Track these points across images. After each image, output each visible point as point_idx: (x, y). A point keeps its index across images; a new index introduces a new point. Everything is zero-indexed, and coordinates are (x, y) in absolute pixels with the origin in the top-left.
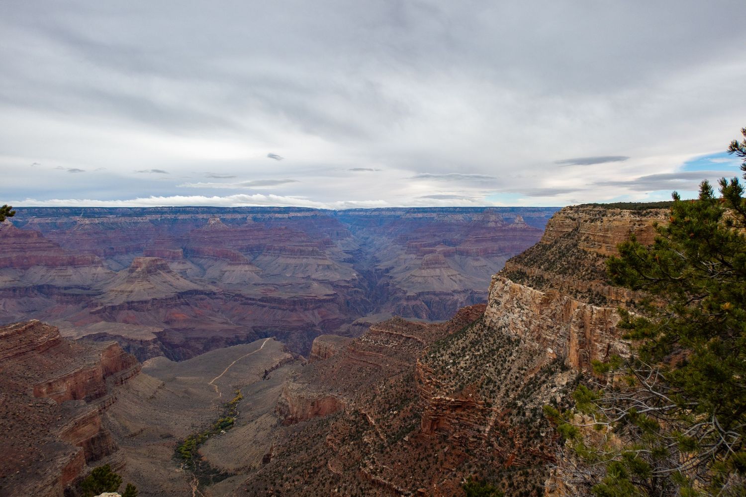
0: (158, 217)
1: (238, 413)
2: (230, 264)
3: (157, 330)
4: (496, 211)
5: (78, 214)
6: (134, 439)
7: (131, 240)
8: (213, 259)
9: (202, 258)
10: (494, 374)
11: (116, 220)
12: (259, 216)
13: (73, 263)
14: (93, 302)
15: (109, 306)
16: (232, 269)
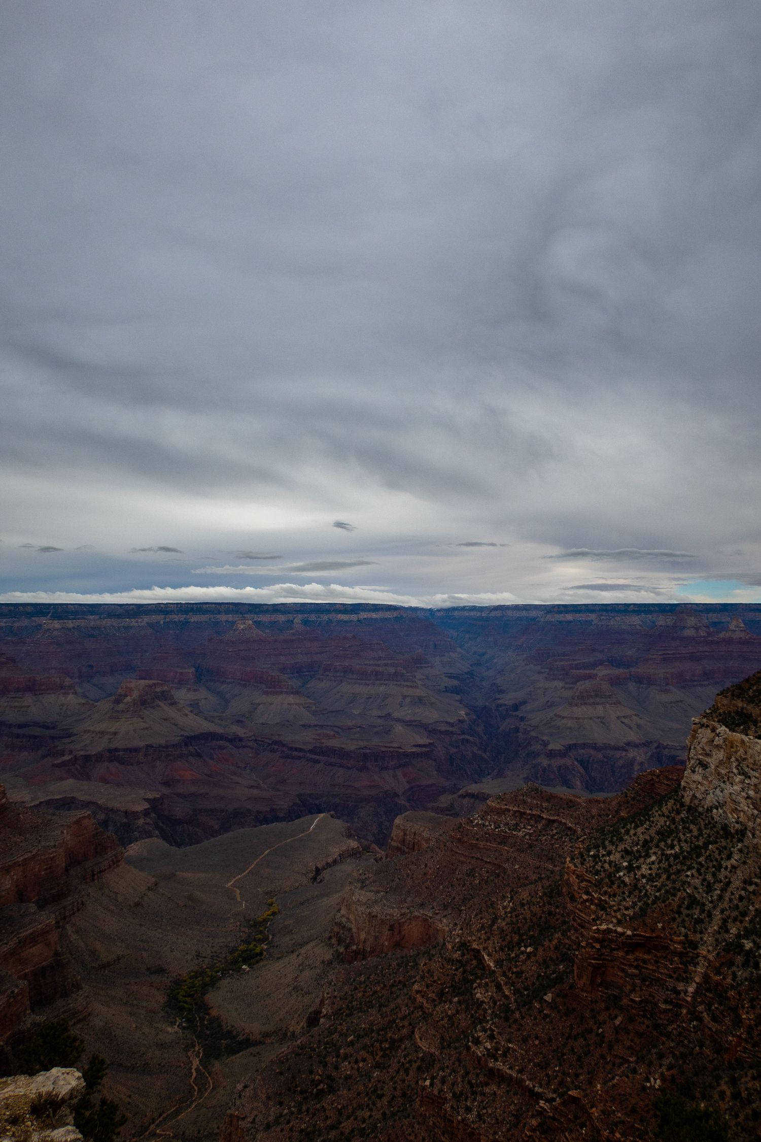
0: (160, 618)
1: (271, 937)
2: (267, 693)
3: (151, 795)
4: (696, 611)
5: (44, 614)
6: (106, 972)
7: (119, 653)
8: (240, 684)
9: (223, 682)
10: (701, 890)
11: (98, 623)
12: (313, 617)
13: (32, 688)
14: (59, 748)
15: (82, 756)
16: (270, 701)
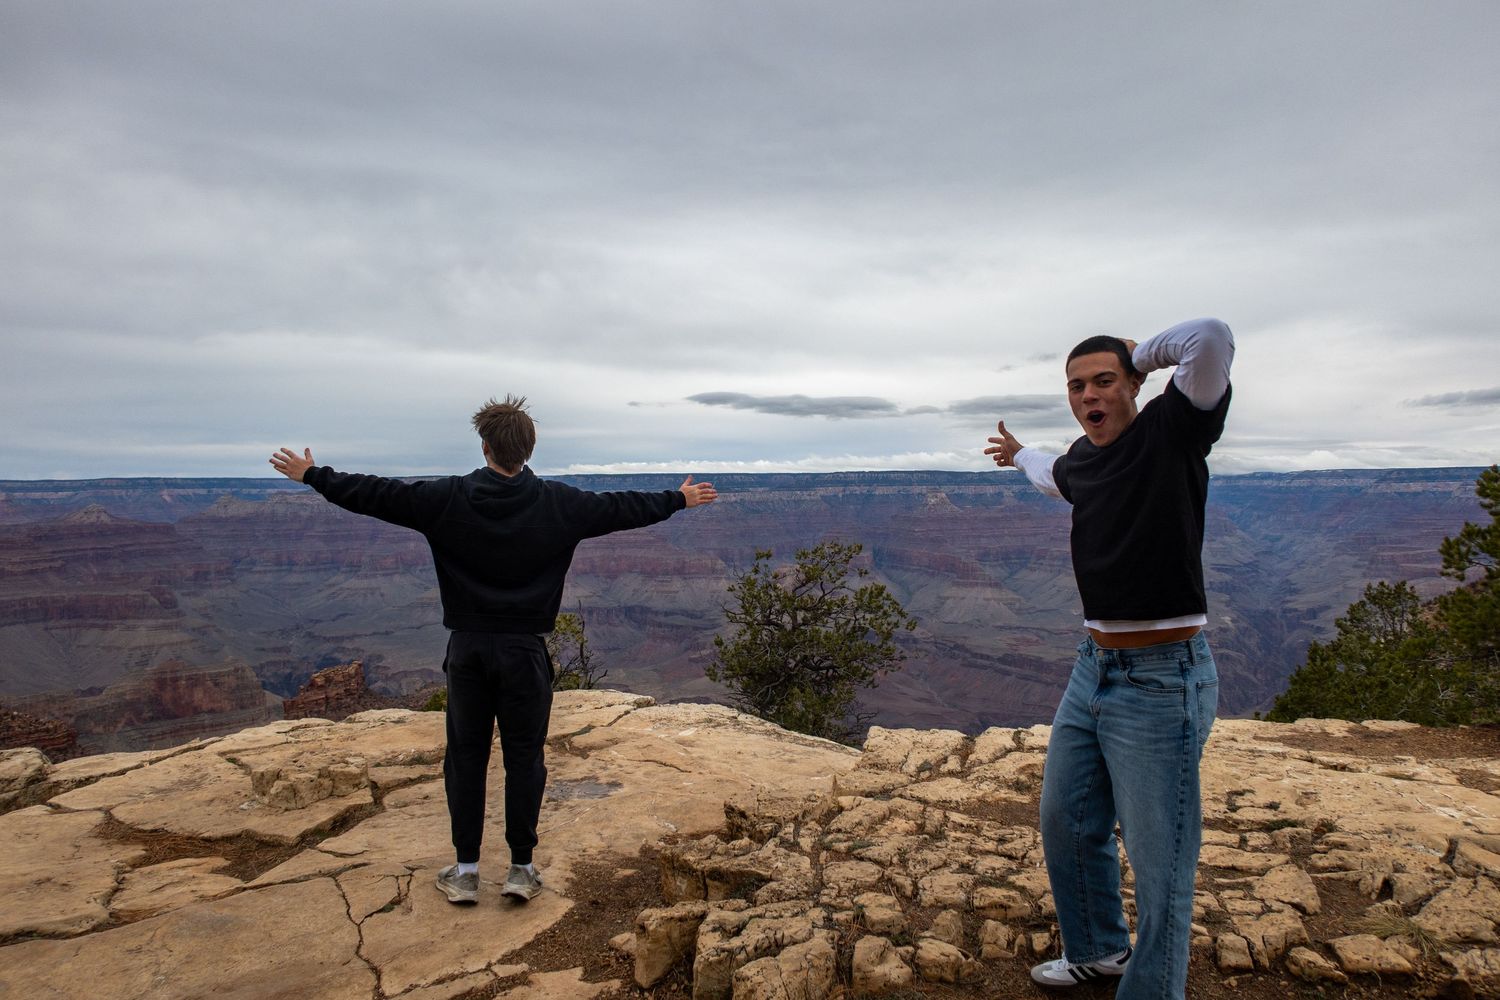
0: (838, 490)
2: (957, 584)
7: (787, 531)
8: (927, 572)
9: (907, 570)
11: (765, 496)
13: (681, 571)
14: (700, 641)
16: (961, 595)
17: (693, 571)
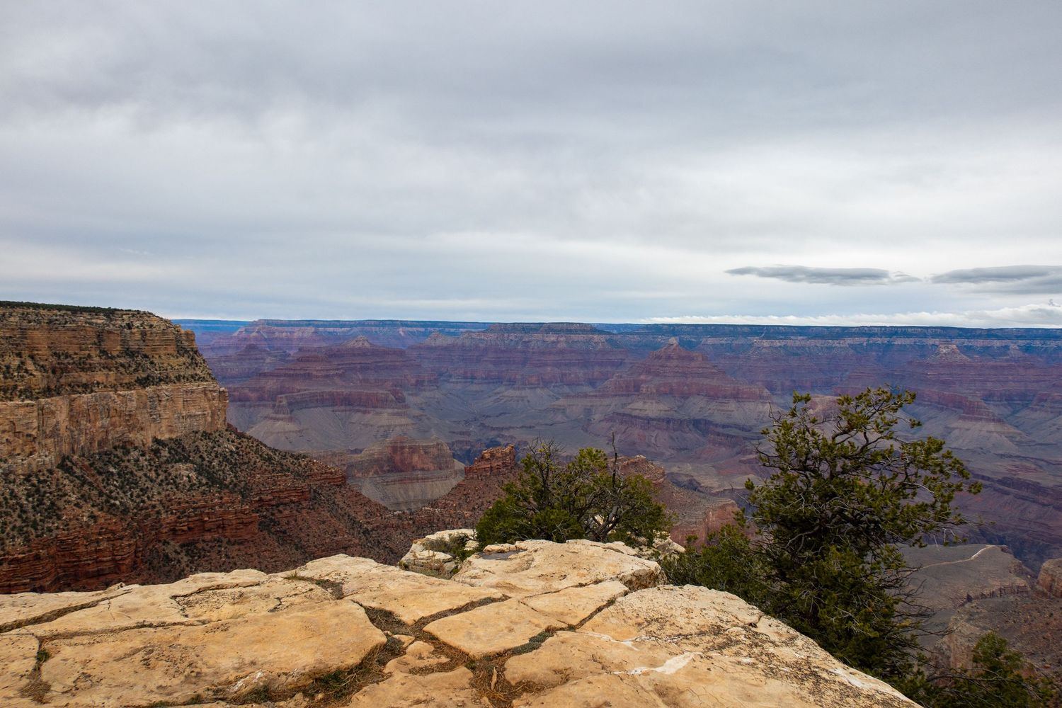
0: (864, 340)
2: (964, 418)
5: (757, 334)
7: (820, 370)
8: (937, 407)
9: (919, 404)
11: (803, 343)
16: (966, 427)
17: (745, 396)
